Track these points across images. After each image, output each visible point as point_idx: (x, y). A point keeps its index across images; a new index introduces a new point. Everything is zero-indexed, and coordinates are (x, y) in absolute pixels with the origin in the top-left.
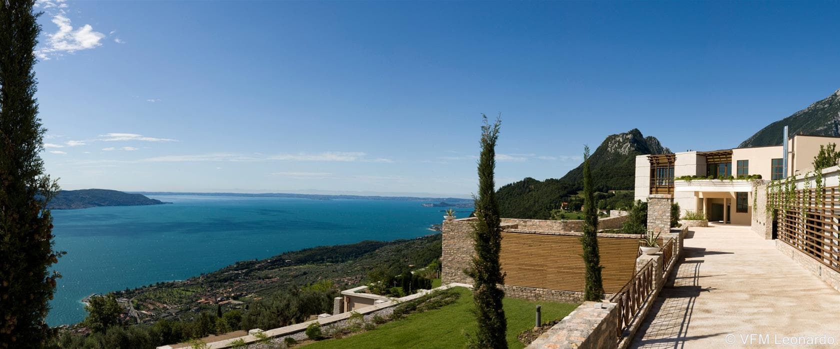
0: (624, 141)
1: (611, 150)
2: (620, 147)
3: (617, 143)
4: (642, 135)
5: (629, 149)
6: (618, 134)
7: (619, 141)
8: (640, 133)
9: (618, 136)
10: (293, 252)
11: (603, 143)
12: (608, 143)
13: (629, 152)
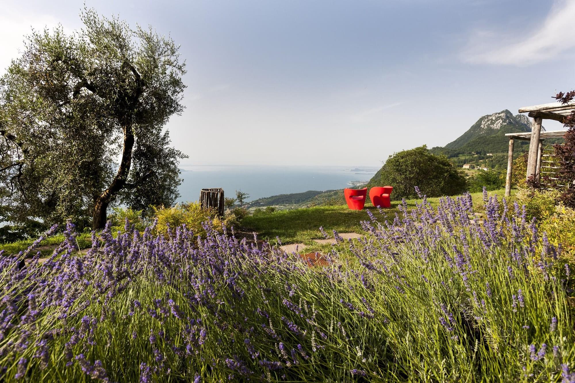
0: (496, 119)
1: (484, 127)
2: (493, 123)
3: (490, 121)
4: (512, 114)
5: (501, 124)
6: (491, 114)
7: (492, 119)
8: (510, 112)
9: (491, 116)
10: (265, 198)
11: (477, 122)
12: (481, 122)
13: (501, 127)
